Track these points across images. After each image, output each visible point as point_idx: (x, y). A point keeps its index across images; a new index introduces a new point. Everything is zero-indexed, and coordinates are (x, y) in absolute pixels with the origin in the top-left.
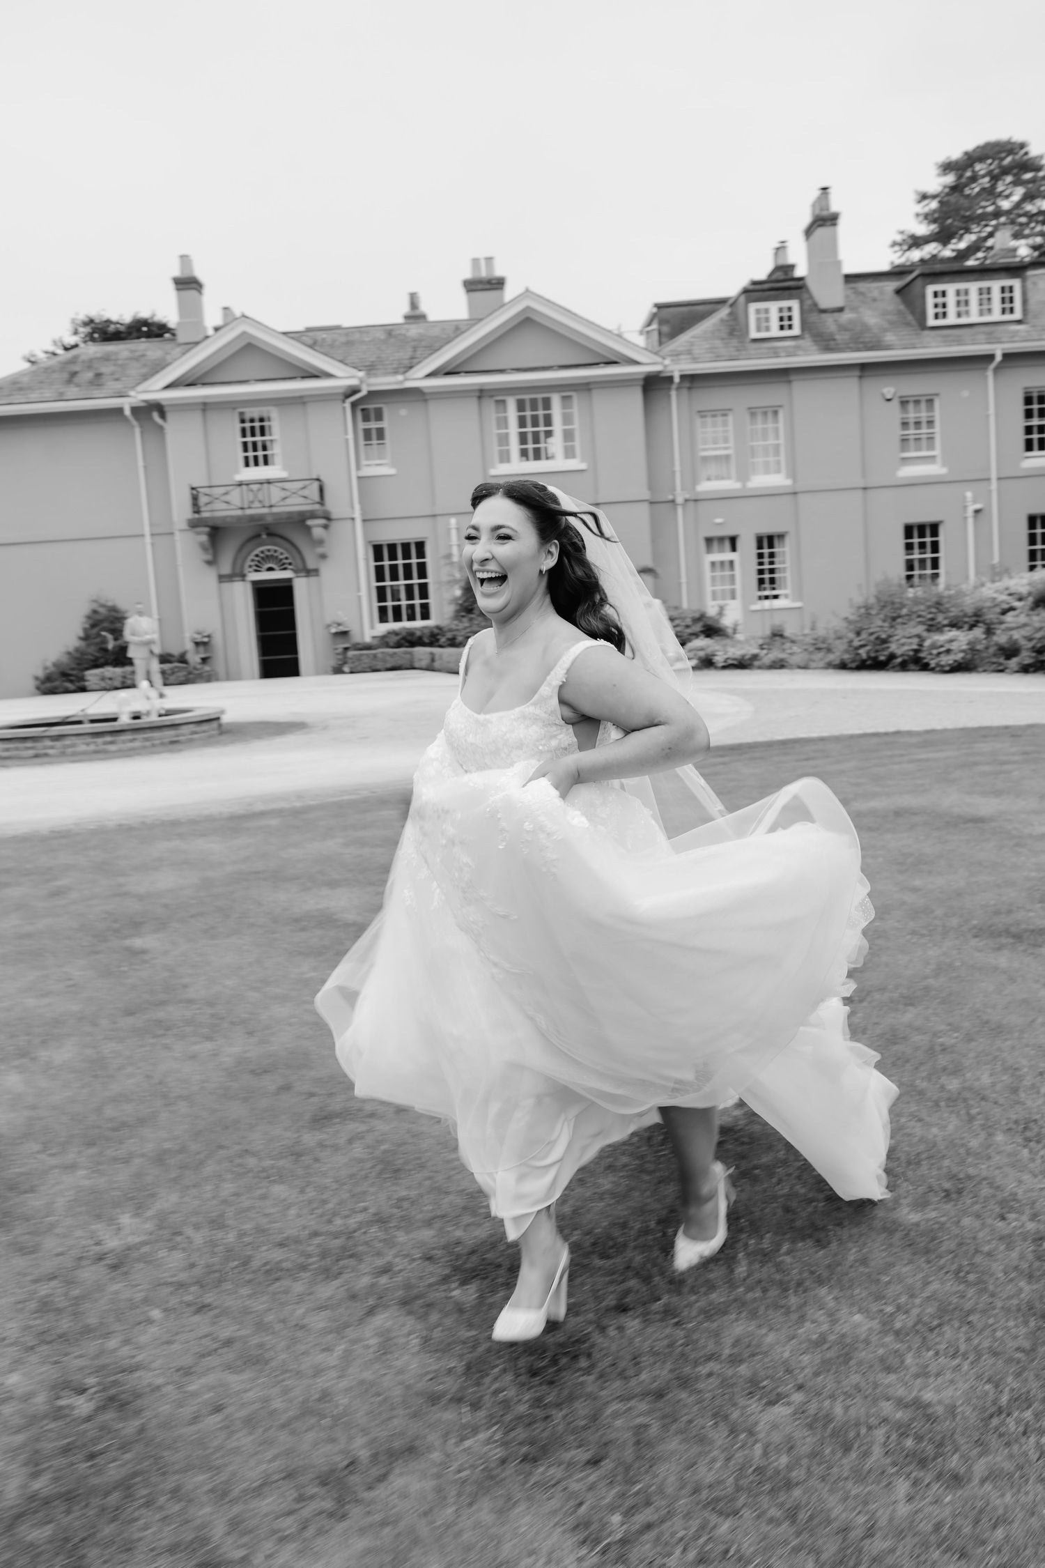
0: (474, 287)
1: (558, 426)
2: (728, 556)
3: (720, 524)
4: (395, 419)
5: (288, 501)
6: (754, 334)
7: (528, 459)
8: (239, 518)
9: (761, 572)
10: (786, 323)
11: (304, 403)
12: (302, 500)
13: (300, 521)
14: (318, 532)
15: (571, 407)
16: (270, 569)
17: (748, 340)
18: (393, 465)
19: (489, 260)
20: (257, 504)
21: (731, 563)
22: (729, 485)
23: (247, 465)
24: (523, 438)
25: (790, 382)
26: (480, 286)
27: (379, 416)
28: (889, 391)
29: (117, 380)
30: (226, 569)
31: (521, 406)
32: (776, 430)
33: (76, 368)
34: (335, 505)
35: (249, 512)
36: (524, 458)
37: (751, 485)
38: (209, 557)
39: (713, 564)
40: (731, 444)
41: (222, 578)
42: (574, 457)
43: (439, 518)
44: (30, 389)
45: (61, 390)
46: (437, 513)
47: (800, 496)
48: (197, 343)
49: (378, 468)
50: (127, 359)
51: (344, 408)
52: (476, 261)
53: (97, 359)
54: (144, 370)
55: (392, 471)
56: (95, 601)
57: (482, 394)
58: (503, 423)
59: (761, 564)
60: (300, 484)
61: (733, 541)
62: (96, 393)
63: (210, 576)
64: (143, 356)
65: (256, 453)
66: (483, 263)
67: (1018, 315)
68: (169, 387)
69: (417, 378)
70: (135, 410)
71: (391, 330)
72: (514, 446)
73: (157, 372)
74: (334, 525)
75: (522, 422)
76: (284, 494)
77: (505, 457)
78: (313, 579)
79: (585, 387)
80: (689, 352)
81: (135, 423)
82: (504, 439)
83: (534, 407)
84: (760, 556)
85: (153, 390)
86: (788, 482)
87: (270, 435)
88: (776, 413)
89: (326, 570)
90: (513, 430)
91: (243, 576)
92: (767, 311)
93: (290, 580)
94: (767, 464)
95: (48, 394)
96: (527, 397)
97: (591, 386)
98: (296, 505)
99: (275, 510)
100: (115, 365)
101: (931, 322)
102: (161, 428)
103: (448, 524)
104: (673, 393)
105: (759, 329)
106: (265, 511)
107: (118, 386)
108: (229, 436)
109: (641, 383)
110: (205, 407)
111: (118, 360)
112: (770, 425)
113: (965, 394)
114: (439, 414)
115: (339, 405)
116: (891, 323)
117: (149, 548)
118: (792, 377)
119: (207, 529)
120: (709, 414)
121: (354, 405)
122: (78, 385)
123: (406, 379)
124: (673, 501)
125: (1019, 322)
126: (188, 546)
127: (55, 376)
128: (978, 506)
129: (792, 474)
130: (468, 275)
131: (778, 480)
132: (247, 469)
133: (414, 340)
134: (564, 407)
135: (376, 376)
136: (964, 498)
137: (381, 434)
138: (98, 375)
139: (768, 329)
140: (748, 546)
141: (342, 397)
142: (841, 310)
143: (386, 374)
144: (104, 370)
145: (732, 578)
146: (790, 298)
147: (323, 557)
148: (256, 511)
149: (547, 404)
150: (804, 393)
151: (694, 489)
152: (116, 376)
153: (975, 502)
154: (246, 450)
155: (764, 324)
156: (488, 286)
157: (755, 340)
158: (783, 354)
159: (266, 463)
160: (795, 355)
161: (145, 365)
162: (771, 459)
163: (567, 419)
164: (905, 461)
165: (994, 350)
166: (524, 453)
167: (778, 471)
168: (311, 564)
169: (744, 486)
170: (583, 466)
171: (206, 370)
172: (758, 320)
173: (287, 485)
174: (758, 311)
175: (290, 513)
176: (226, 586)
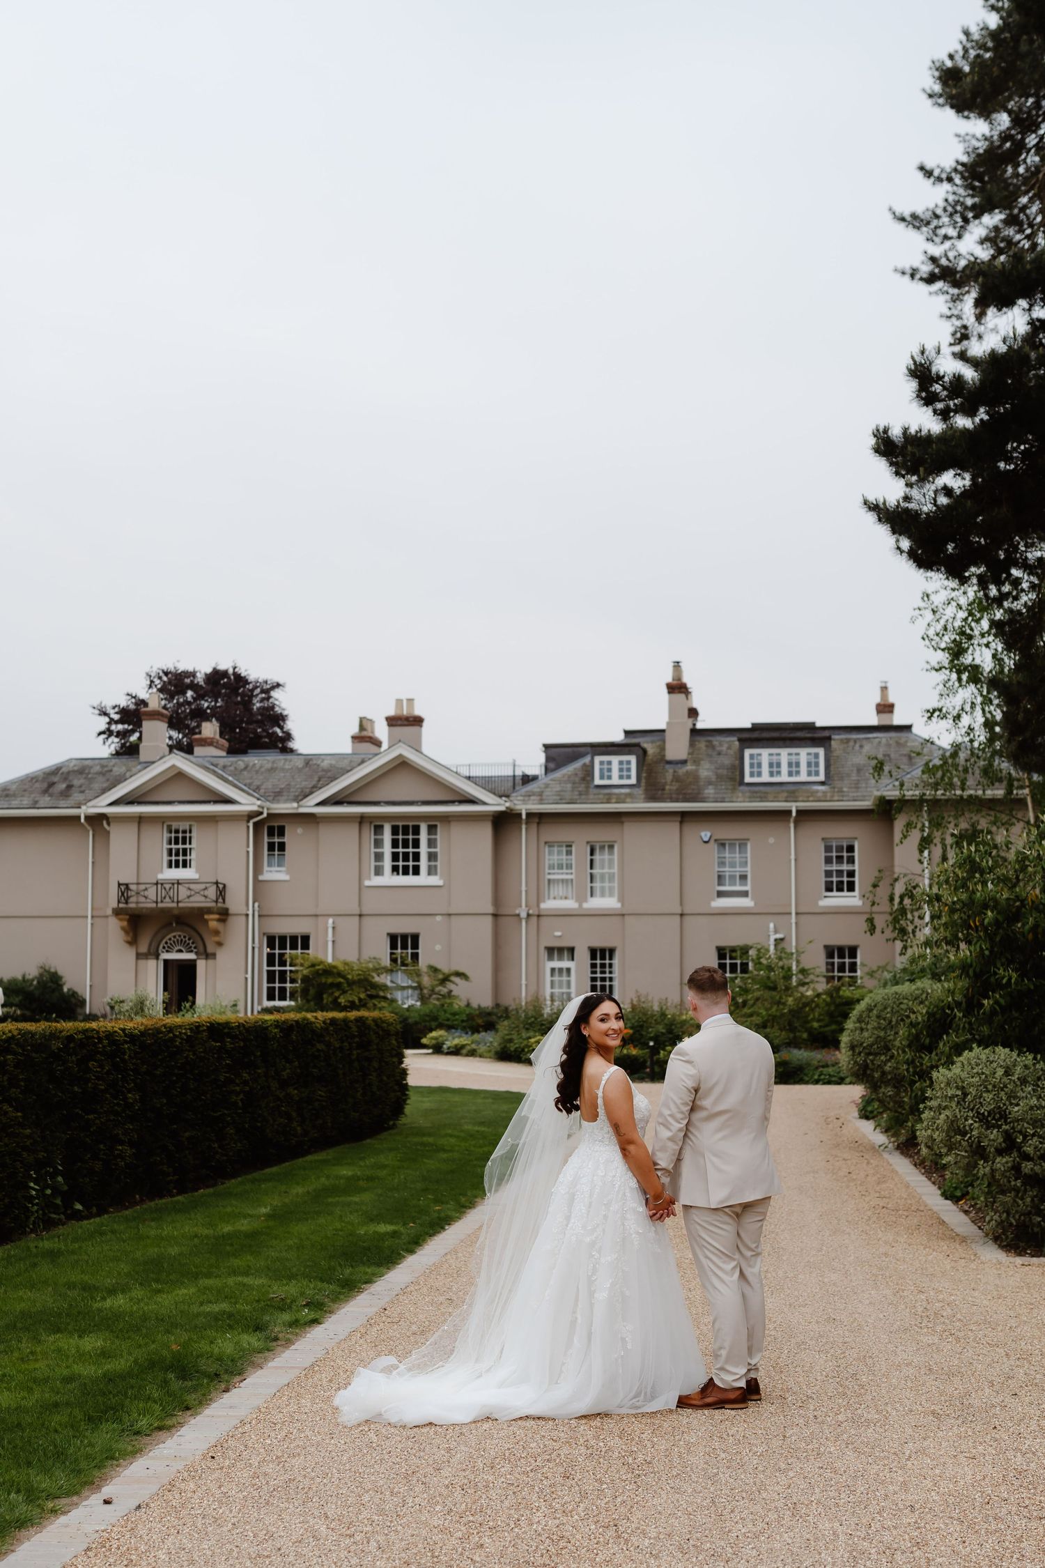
0: (394, 723)
1: (424, 850)
2: (565, 964)
3: (557, 935)
4: (294, 837)
5: (192, 899)
6: (597, 781)
7: (398, 874)
8: (152, 909)
9: (594, 979)
10: (625, 773)
11: (217, 821)
12: (203, 899)
13: (200, 913)
14: (213, 924)
15: (436, 834)
16: (180, 951)
17: (592, 786)
18: (288, 872)
19: (410, 701)
20: (167, 899)
21: (568, 970)
22: (570, 904)
23: (170, 866)
24: (395, 857)
25: (622, 823)
26: (399, 722)
27: (281, 832)
28: (706, 835)
29: (82, 792)
30: (143, 948)
31: (395, 830)
32: (611, 861)
33: (56, 779)
34: (235, 902)
35: (160, 905)
36: (395, 873)
37: (585, 905)
38: (129, 939)
39: (553, 970)
40: (573, 871)
41: (139, 956)
42: (436, 874)
43: (320, 918)
44: (14, 795)
45: (36, 799)
46: (318, 913)
47: (626, 917)
48: (153, 762)
49: (273, 873)
50: (97, 773)
51: (248, 827)
52: (399, 702)
53: (74, 771)
54: (105, 785)
55: (287, 878)
56: (41, 967)
57: (362, 819)
58: (378, 843)
59: (593, 972)
60: (203, 886)
61: (571, 950)
62: (62, 803)
63: (131, 954)
64: (111, 771)
65: (179, 859)
66: (405, 703)
67: (822, 777)
68: (111, 804)
69: (309, 806)
70: (88, 818)
71: (311, 760)
72: (387, 863)
73: (115, 786)
74: (231, 920)
75: (395, 844)
76: (188, 893)
77: (379, 871)
78: (210, 962)
79: (446, 819)
80: (541, 794)
81: (89, 828)
82: (379, 857)
83: (406, 832)
84: (593, 966)
85: (100, 805)
86: (619, 905)
87: (190, 843)
88: (611, 847)
89: (222, 955)
90: (387, 850)
91: (157, 957)
92: (609, 763)
93: (195, 961)
94: (603, 889)
95: (26, 802)
96: (400, 824)
97: (450, 819)
98: (198, 902)
99: (181, 905)
100: (85, 778)
101: (748, 779)
102: (108, 833)
103: (327, 923)
104: (524, 827)
105: (602, 777)
106: (174, 905)
107: (80, 797)
108: (158, 844)
109: (491, 818)
110: (141, 820)
111: (89, 773)
112: (606, 857)
113: (771, 840)
114: (327, 834)
115: (243, 826)
116: (719, 777)
117: (89, 926)
118: (624, 819)
119: (127, 917)
120: (556, 844)
121: (255, 824)
122: (51, 795)
123: (299, 806)
124: (518, 915)
125: (822, 783)
126: (115, 927)
127: (37, 785)
128: (779, 936)
129: (621, 899)
130: (392, 712)
131: (610, 902)
132: (170, 870)
133: (323, 770)
134: (429, 833)
135: (278, 802)
136: (768, 928)
137: (282, 847)
138: (69, 787)
139: (610, 777)
140: (583, 956)
141: (246, 818)
142: (684, 762)
143: (286, 801)
144: (76, 782)
145: (569, 983)
146: (629, 753)
147: (220, 944)
148: (168, 904)
149: (416, 830)
150: (632, 834)
151: (538, 906)
152: (82, 789)
153: (776, 932)
154: (170, 854)
155: (606, 774)
156: (406, 723)
157: (598, 787)
158: (614, 800)
159: (185, 866)
160: (624, 802)
161: (108, 780)
162: (607, 885)
163: (431, 843)
164: (721, 894)
165: (791, 807)
166: (395, 869)
167: (611, 895)
168: (210, 949)
169: (580, 905)
170: (440, 883)
171: (147, 789)
172: (601, 770)
173: (192, 886)
174: (602, 763)
175: (193, 908)
176: (142, 962)
